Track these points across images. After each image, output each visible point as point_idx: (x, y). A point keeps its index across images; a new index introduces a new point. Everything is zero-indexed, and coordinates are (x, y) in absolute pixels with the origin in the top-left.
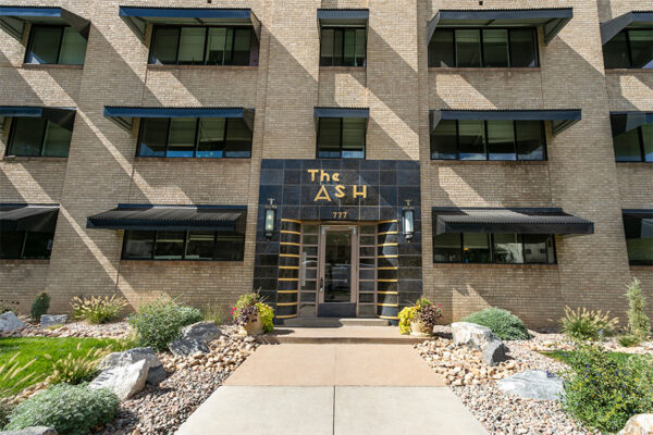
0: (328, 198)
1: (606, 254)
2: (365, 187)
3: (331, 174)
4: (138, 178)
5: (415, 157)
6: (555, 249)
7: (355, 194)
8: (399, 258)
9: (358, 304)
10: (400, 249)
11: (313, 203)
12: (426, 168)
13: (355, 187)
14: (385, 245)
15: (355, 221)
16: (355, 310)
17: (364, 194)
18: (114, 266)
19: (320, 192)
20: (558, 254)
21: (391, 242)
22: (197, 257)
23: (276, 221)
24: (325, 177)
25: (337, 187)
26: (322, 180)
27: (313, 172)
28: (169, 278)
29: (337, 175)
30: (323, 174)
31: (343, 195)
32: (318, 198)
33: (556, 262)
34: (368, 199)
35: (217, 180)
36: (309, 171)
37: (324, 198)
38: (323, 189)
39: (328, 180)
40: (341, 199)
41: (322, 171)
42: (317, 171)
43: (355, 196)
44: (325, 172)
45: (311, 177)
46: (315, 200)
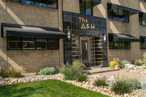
0: (85, 28)
1: (137, 47)
2: (94, 25)
3: (85, 20)
4: (9, 11)
5: (105, 17)
6: (130, 45)
7: (92, 27)
8: (102, 48)
9: (91, 62)
10: (103, 45)
12: (107, 21)
13: (92, 25)
14: (99, 44)
16: (90, 64)
17: (94, 27)
18: (5, 53)
19: (83, 28)
20: (131, 46)
21: (100, 43)
22: (40, 48)
23: (71, 35)
25: (87, 25)
26: (83, 21)
27: (80, 18)
28: (31, 57)
29: (87, 20)
32: (82, 28)
33: (130, 49)
34: (95, 29)
35: (46, 17)
36: (79, 18)
37: (84, 28)
38: (83, 25)
39: (84, 22)
40: (88, 28)
41: (83, 18)
42: (81, 18)
43: (92, 28)
44: (83, 19)
45: (79, 20)
46: (81, 28)
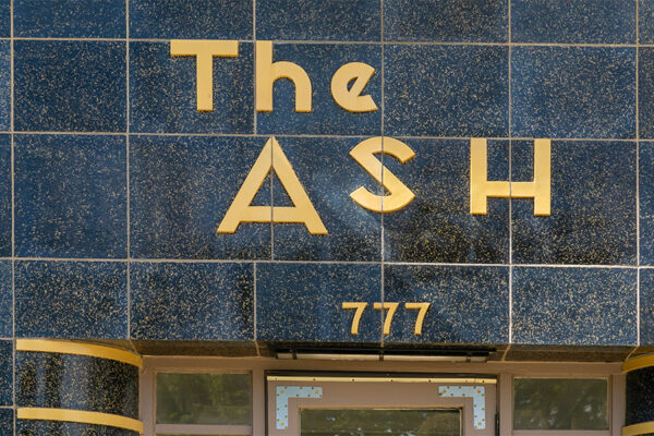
0: (303, 212)
2: (542, 150)
3: (321, 73)
7: (481, 192)
11: (214, 246)
13: (479, 149)
15: (474, 353)
17: (539, 193)
19: (263, 214)
24: (284, 88)
25: (365, 153)
27: (204, 52)
29: (363, 71)
30: (267, 70)
31: (400, 196)
32: (241, 211)
34: (560, 221)
36: (179, 47)
37: (282, 214)
38: (273, 158)
39: (303, 102)
40: (390, 218)
41: (264, 49)
42: (230, 48)
43: (478, 205)
44: (279, 55)
45: (190, 86)
46: (228, 225)
